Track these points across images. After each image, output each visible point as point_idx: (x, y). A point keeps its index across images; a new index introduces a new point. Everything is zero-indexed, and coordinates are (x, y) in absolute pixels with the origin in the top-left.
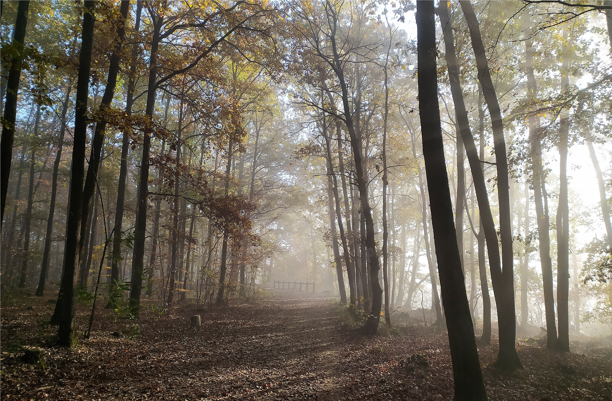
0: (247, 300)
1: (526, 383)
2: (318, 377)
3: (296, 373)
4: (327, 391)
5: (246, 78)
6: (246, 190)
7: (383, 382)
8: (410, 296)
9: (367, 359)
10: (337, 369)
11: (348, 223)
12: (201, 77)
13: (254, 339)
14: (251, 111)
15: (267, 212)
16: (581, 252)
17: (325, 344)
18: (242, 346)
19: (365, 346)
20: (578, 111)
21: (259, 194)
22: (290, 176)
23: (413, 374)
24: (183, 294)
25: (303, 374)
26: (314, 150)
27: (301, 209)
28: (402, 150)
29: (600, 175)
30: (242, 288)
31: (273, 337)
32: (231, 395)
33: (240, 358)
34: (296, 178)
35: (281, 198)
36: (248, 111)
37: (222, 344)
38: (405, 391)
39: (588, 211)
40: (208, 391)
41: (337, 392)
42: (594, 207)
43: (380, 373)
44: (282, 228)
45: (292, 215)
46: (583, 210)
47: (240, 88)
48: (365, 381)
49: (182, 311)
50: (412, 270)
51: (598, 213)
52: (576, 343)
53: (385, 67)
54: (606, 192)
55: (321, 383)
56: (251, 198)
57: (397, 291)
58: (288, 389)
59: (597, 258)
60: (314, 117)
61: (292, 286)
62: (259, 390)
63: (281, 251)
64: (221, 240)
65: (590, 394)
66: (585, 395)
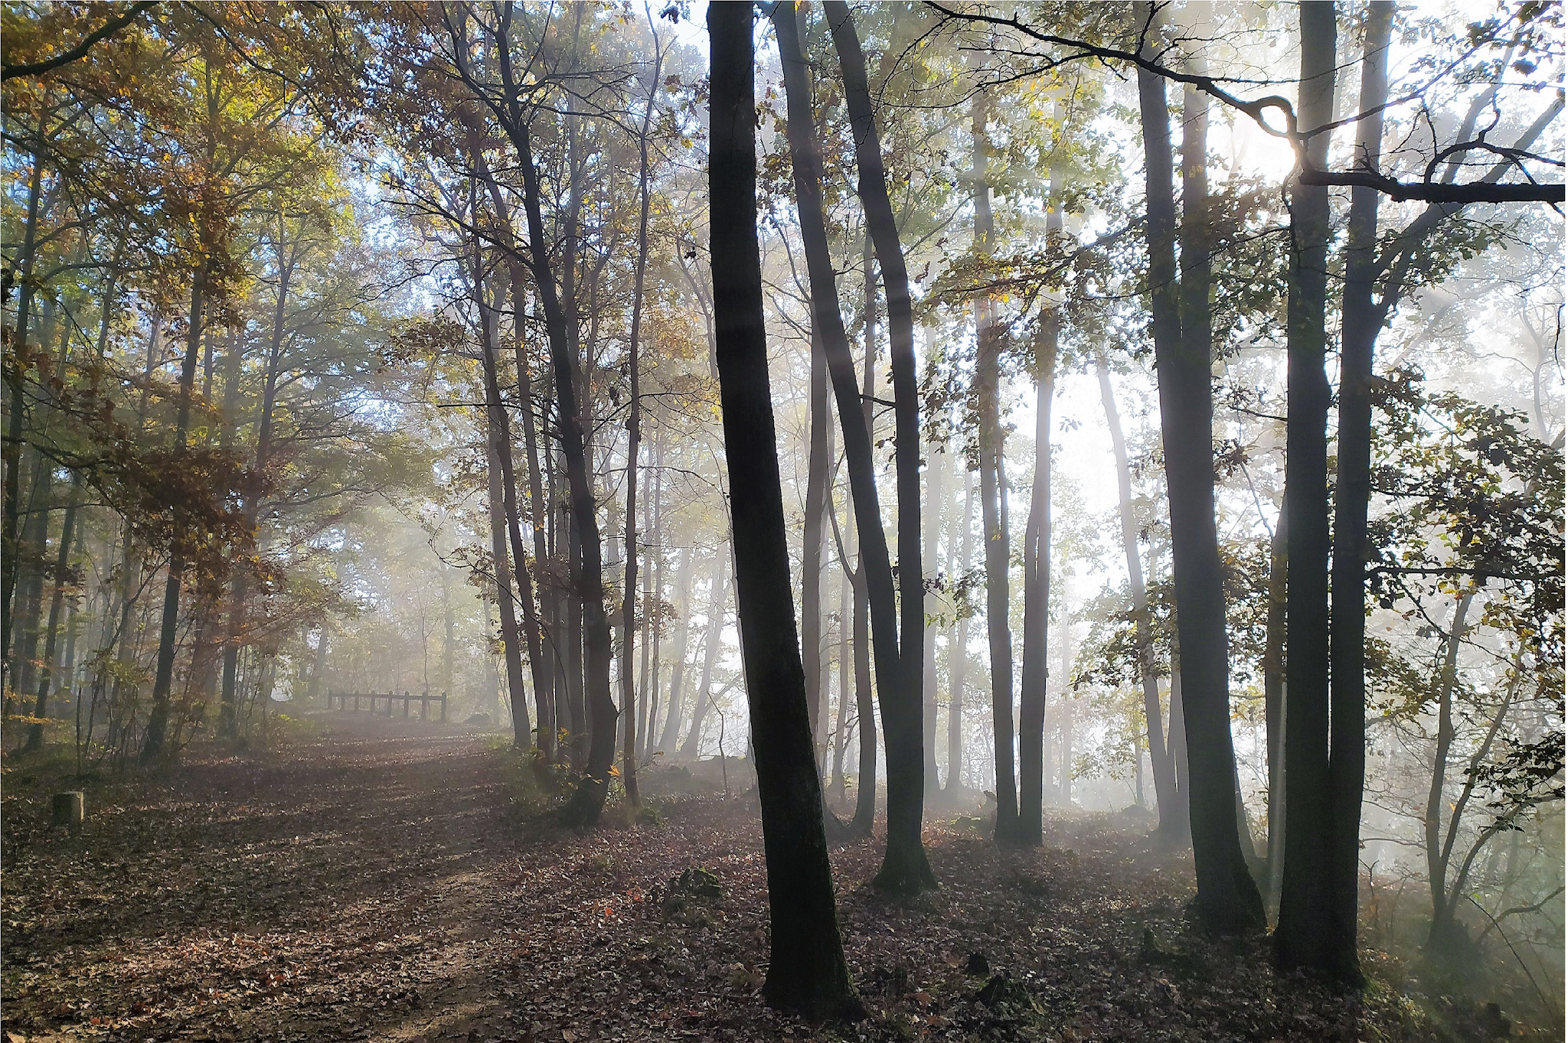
0: (241, 746)
1: (939, 922)
2: (427, 945)
3: (364, 939)
4: (448, 979)
5: (250, 116)
6: (244, 435)
7: (600, 943)
8: (696, 727)
9: (566, 888)
10: (484, 919)
11: (538, 536)
12: (100, 96)
13: (251, 854)
14: (262, 211)
15: (310, 500)
16: (1076, 618)
17: (457, 857)
18: (208, 875)
19: (565, 854)
20: (1075, 296)
21: (287, 449)
22: (382, 406)
23: (679, 918)
24: (36, 731)
25: (385, 940)
26: (449, 338)
27: (412, 494)
28: (682, 356)
29: (1120, 445)
30: (227, 712)
31: (308, 844)
32: (158, 1011)
33: (200, 908)
34: (402, 411)
35: (355, 464)
36: (254, 209)
37: (145, 871)
38: (655, 961)
39: (1096, 527)
40: (86, 1006)
41: (476, 980)
42: (1106, 517)
43: (597, 921)
44: (358, 547)
45: (382, 511)
46: (1083, 524)
47: (230, 142)
48: (554, 946)
49: (27, 781)
50: (703, 661)
51: (1114, 531)
52: (1060, 824)
53: (642, 136)
54: (1133, 486)
55: (433, 959)
56: (262, 458)
57: (663, 713)
58: (335, 984)
59: (1108, 635)
60: (451, 247)
61: (380, 705)
62: (249, 992)
63: (350, 610)
64: (162, 576)
65: (1074, 938)
66: (1063, 941)
